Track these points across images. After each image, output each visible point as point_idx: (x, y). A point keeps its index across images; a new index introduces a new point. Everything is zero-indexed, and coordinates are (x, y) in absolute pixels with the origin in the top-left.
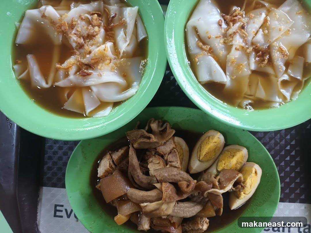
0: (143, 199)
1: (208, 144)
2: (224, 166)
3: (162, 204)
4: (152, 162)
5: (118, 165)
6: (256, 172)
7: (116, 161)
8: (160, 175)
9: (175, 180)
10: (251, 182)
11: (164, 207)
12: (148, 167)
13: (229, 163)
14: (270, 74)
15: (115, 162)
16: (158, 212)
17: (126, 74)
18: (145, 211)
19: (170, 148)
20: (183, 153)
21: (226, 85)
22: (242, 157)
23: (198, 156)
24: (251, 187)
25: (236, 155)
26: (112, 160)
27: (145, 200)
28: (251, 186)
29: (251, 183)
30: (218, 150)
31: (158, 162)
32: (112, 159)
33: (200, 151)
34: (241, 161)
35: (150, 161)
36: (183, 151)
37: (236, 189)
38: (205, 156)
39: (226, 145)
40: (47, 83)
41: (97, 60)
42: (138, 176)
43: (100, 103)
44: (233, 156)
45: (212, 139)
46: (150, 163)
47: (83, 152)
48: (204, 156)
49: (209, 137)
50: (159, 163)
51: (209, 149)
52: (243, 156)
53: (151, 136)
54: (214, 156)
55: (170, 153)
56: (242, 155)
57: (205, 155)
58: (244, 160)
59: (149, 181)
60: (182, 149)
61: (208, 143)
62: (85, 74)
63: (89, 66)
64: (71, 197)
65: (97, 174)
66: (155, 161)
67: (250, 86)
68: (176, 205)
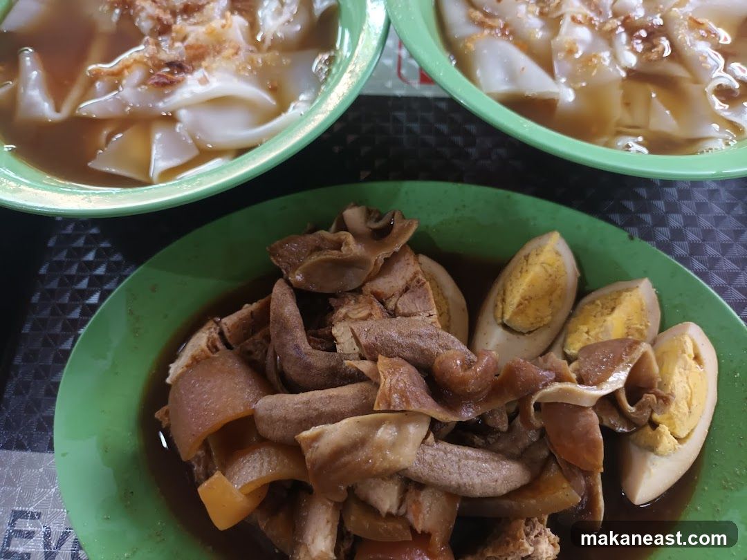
0: (311, 411)
1: (527, 271)
2: (588, 339)
3: (378, 425)
4: (346, 317)
5: (238, 343)
6: (697, 358)
7: (229, 332)
8: (369, 330)
9: (422, 351)
10: (686, 386)
11: (385, 434)
12: (333, 332)
13: (601, 326)
14: (681, 78)
15: (227, 334)
16: (361, 455)
17: (276, 85)
18: (313, 456)
19: (403, 277)
20: (448, 310)
21: (558, 100)
22: (642, 310)
23: (499, 315)
24: (693, 408)
25: (620, 303)
26: (218, 331)
27: (315, 413)
28: (689, 405)
29: (689, 391)
30: (560, 297)
31: (364, 313)
32: (218, 328)
33: (503, 300)
34: (638, 326)
35: (341, 316)
36: (447, 303)
37: (639, 409)
38: (521, 307)
39: (583, 290)
40: (58, 110)
41: (201, 50)
42: (297, 347)
43: (195, 153)
44: (613, 309)
45: (537, 255)
46: (340, 321)
47: (131, 313)
48: (518, 306)
49: (527, 257)
50: (370, 315)
51: (531, 285)
52: (644, 308)
53: (343, 237)
54: (550, 318)
55: (406, 292)
56: (642, 304)
57: (520, 304)
58: (649, 324)
59: (332, 364)
60: (445, 298)
61: (524, 270)
62: (166, 81)
63: (178, 67)
64: (64, 455)
65: (167, 375)
66: (356, 312)
67: (627, 104)
68: (429, 439)
